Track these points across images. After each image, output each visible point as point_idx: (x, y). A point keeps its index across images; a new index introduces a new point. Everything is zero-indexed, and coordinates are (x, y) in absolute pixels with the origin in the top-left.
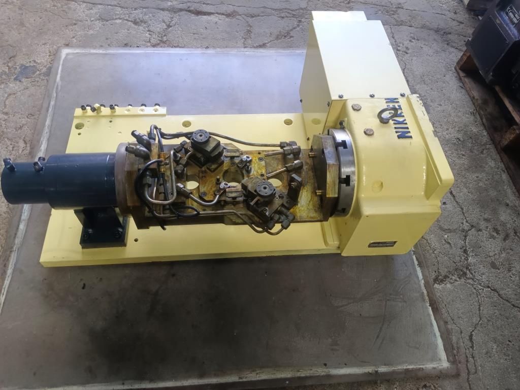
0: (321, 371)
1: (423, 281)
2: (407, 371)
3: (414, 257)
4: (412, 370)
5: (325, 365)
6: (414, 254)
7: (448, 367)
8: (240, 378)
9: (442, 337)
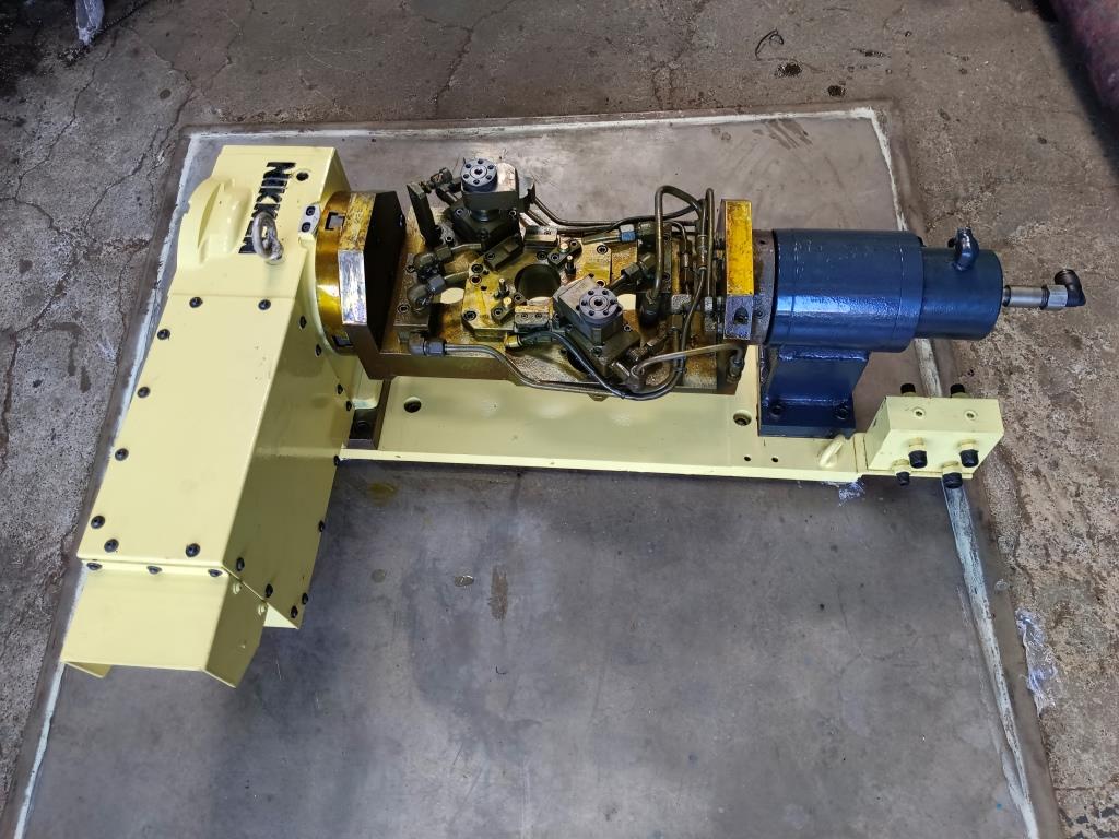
0: (382, 134)
1: (167, 239)
2: (256, 131)
3: (160, 277)
4: (248, 132)
5: (373, 140)
6: (156, 283)
7: (195, 132)
8: (503, 129)
9: (182, 167)
